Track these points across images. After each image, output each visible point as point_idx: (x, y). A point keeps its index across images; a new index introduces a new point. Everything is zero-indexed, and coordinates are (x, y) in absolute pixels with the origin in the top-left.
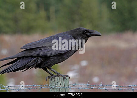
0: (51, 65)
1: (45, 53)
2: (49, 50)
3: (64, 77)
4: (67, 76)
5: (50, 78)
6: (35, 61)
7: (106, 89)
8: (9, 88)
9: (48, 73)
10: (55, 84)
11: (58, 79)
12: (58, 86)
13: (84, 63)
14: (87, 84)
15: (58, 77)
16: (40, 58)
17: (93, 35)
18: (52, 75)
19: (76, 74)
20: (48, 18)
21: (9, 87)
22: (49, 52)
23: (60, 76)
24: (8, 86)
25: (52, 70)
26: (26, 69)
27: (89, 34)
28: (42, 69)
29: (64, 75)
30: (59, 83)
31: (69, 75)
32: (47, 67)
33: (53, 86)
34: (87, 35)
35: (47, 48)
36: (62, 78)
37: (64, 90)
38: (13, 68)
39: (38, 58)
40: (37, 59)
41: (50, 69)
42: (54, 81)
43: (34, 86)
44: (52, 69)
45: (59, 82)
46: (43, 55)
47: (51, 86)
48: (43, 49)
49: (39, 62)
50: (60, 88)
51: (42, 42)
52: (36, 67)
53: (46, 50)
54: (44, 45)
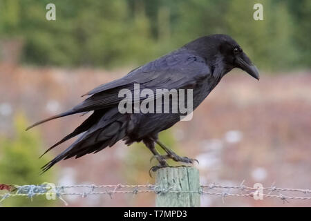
6: (121, 123)
7: (284, 199)
8: (63, 192)
10: (169, 184)
11: (174, 171)
12: (174, 189)
14: (242, 186)
15: (176, 169)
21: (63, 188)
24: (61, 186)
25: (158, 143)
30: (177, 182)
33: (164, 187)
37: (189, 197)
42: (166, 177)
43: (120, 187)
45: (178, 180)
47: (159, 187)
50: (178, 194)
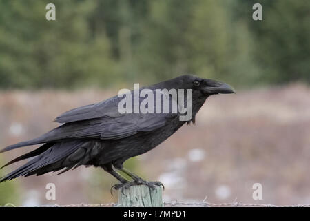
0: (121, 158)
1: (107, 131)
2: (117, 125)
3: (152, 187)
4: (158, 184)
5: (120, 190)
6: (86, 150)
9: (116, 177)
10: (132, 202)
11: (139, 191)
13: (196, 155)
14: (204, 202)
15: (138, 187)
16: (96, 143)
17: (216, 92)
18: (124, 182)
19: (179, 179)
20: (116, 54)
22: (117, 128)
23: (141, 184)
25: (124, 171)
26: (65, 168)
27: (207, 89)
28: (102, 169)
29: (152, 183)
30: (140, 200)
31: (162, 182)
32: (114, 162)
34: (202, 92)
35: (113, 120)
36: (148, 188)
38: (37, 166)
39: (93, 142)
40: (91, 144)
41: (120, 168)
42: (128, 196)
44: (124, 169)
45: (140, 198)
46: (104, 135)
48: (103, 122)
49: (95, 152)
51: (102, 108)
52: (88, 164)
53: (111, 126)
54: (105, 114)
